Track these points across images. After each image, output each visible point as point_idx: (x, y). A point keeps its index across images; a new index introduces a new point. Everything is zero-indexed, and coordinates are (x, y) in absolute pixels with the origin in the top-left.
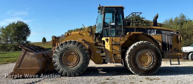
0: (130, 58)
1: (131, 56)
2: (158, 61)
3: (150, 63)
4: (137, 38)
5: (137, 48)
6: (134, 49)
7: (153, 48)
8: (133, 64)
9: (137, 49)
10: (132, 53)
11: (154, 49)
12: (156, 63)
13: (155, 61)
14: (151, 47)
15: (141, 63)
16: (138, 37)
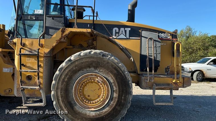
0: (57, 89)
1: (60, 83)
2: (122, 96)
3: (104, 101)
4: (93, 44)
5: (73, 65)
6: (67, 68)
7: (112, 66)
8: (63, 101)
9: (75, 66)
10: (63, 77)
11: (115, 68)
12: (118, 101)
13: (116, 98)
14: (108, 63)
15: (83, 101)
16: (95, 43)
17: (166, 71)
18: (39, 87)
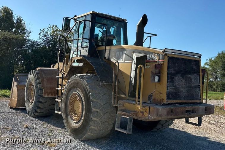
15: (72, 113)
17: (149, 99)
18: (61, 100)
